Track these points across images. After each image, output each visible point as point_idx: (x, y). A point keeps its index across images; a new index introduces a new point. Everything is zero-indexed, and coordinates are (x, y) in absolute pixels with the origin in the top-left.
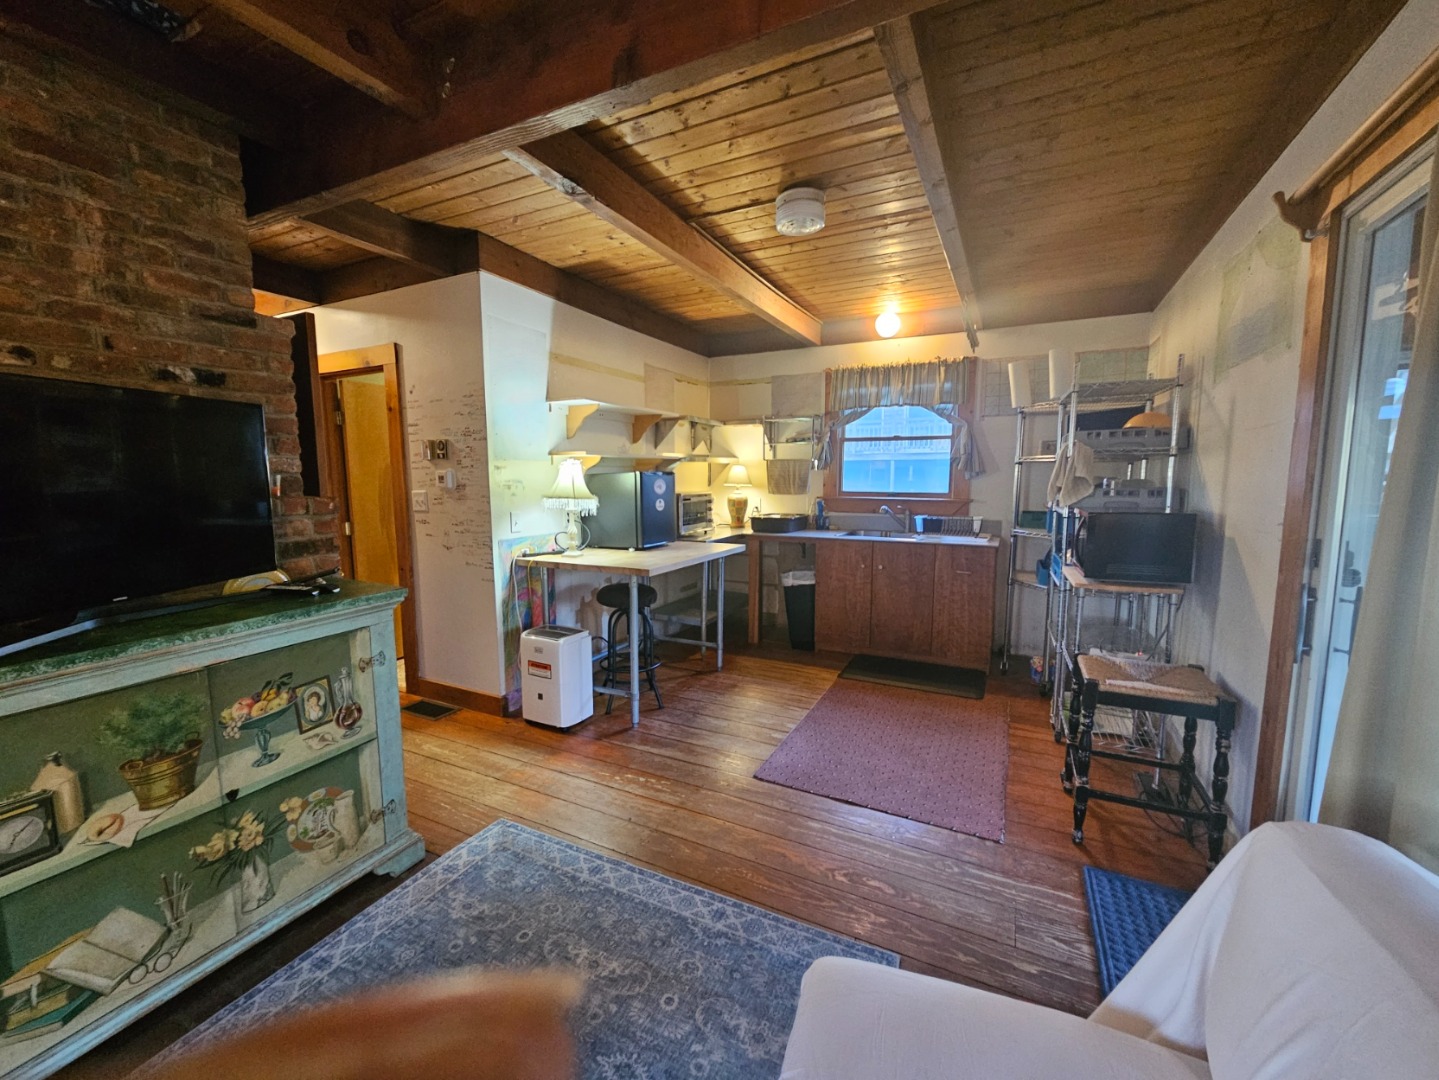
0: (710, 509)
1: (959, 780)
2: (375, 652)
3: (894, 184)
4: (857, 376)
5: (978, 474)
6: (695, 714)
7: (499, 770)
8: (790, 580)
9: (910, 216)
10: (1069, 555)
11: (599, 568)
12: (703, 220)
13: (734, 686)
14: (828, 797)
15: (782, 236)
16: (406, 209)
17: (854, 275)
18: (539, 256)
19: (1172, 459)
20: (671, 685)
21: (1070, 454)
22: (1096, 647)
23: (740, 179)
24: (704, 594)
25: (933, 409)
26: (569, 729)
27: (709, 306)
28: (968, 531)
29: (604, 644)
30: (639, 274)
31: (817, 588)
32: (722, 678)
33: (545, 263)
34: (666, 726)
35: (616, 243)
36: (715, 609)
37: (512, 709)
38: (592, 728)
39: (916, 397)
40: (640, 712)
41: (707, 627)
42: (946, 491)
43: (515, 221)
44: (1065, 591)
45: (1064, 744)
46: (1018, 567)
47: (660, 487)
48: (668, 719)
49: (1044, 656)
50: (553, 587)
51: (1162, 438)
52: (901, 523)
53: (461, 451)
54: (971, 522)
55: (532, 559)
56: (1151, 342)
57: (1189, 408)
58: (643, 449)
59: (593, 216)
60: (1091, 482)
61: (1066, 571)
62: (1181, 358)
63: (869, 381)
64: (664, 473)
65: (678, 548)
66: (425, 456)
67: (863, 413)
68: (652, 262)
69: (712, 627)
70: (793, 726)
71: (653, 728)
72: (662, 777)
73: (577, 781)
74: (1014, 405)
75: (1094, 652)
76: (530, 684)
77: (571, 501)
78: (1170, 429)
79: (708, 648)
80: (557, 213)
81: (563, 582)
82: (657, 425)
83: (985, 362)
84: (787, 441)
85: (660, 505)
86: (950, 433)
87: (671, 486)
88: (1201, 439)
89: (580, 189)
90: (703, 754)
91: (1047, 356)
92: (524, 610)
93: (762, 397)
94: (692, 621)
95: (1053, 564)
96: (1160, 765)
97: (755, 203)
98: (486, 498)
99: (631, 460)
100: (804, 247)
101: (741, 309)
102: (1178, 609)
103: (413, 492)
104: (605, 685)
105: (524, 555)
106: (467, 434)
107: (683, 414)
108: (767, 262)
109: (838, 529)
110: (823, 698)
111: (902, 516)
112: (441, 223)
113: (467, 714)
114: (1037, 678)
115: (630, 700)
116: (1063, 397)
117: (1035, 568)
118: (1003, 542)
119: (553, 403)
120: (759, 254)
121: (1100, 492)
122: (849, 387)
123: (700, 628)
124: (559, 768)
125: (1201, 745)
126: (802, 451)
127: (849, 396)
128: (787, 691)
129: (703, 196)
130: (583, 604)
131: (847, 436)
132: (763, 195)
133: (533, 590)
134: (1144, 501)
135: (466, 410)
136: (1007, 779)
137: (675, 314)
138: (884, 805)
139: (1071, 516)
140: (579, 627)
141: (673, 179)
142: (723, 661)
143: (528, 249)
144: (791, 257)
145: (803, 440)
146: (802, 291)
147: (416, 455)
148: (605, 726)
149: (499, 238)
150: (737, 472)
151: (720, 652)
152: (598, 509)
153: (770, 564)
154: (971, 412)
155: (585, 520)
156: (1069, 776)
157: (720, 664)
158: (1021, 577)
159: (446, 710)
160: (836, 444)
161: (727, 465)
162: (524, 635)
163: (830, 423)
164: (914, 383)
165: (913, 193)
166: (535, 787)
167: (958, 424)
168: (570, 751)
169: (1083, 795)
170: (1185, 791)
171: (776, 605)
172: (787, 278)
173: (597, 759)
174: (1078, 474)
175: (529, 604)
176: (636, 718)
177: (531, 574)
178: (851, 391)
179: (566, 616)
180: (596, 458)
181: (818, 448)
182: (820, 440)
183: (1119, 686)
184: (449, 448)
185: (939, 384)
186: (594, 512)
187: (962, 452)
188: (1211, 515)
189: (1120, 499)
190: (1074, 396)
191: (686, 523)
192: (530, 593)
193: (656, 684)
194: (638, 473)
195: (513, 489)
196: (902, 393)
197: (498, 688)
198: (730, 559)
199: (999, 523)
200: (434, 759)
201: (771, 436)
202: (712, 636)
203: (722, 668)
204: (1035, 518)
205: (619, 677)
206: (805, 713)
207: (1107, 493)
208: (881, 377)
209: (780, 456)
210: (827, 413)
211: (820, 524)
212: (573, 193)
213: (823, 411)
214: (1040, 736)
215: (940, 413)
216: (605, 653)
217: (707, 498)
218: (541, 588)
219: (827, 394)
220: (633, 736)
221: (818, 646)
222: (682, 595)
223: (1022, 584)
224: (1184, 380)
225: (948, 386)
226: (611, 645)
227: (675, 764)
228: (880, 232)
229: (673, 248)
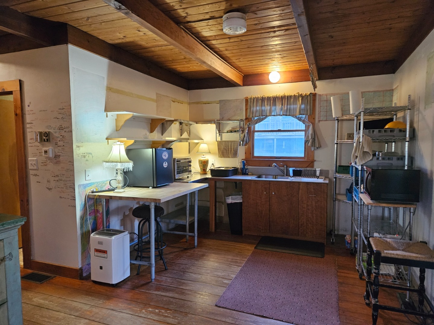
0: (190, 166)
1: (316, 301)
2: (7, 253)
3: (279, 12)
4: (260, 101)
5: (317, 148)
6: (184, 272)
7: (77, 311)
8: (230, 200)
9: (286, 28)
10: (362, 187)
11: (134, 199)
12: (186, 24)
13: (203, 255)
14: (253, 314)
15: (225, 34)
16: (27, 11)
17: (260, 53)
18: (100, 38)
19: (407, 143)
20: (171, 256)
21: (361, 140)
22: (376, 232)
23: (205, 6)
24: (188, 208)
25: (296, 117)
26: (117, 284)
27: (189, 65)
28: (314, 175)
29: (135, 236)
30: (153, 49)
31: (243, 203)
32: (197, 251)
33: (104, 42)
34: (169, 280)
35: (141, 34)
36: (194, 215)
37: (85, 275)
38: (129, 283)
39: (288, 111)
40: (155, 272)
41: (189, 225)
42: (303, 156)
43: (88, 20)
44: (361, 205)
45: (364, 280)
46: (337, 192)
47: (165, 156)
48: (170, 275)
49: (351, 235)
50: (108, 207)
51: (402, 133)
52: (282, 171)
53: (58, 137)
54: (315, 171)
55: (97, 194)
56: (394, 87)
57: (414, 119)
58: (156, 136)
59: (129, 19)
60: (371, 154)
61: (361, 195)
62: (409, 97)
63: (266, 103)
64: (167, 149)
65: (174, 186)
66: (37, 140)
67: (263, 119)
68: (160, 43)
69: (192, 225)
70: (234, 276)
71: (162, 281)
72: (168, 309)
73: (121, 314)
74: (334, 117)
75: (376, 235)
76: (95, 261)
77: (119, 164)
78: (406, 129)
79: (190, 236)
80: (111, 17)
81: (113, 205)
82: (163, 124)
83: (320, 95)
84: (227, 132)
85: (165, 165)
86: (304, 129)
87: (171, 154)
88: (420, 134)
89: (123, 7)
90: (188, 294)
91: (348, 93)
92: (92, 221)
93: (215, 111)
94: (181, 222)
95: (354, 191)
96: (409, 290)
97: (212, 18)
98: (72, 162)
99: (150, 141)
100: (236, 40)
101: (204, 68)
102: (414, 214)
103: (29, 159)
104: (136, 260)
105: (93, 192)
106: (61, 128)
107: (176, 118)
108: (217, 46)
109: (253, 175)
110: (249, 260)
111: (283, 168)
112: (47, 18)
113: (59, 279)
114: (348, 246)
115: (150, 267)
116: (357, 113)
117: (345, 193)
118: (330, 180)
119: (108, 113)
120: (214, 42)
121: (375, 158)
122: (257, 106)
123: (185, 226)
124: (112, 308)
125: (427, 279)
126: (235, 137)
127: (256, 111)
128: (230, 257)
129: (187, 13)
130: (125, 216)
131: (256, 129)
132: (217, 15)
133: (97, 210)
134: (395, 162)
135: (60, 116)
136: (339, 300)
137: (172, 69)
138: (281, 317)
139: (362, 170)
140: (122, 229)
141: (171, 4)
142: (198, 242)
143: (95, 33)
144: (229, 44)
145: (235, 131)
146: (234, 60)
147: (31, 139)
148: (136, 281)
149: (78, 27)
150: (203, 147)
151: (196, 238)
152: (133, 167)
153: (220, 192)
154: (314, 119)
155: (126, 173)
156: (368, 297)
157: (196, 244)
158: (339, 197)
159: (48, 277)
160: (251, 133)
161: (198, 143)
162: (92, 235)
163: (248, 124)
164: (287, 105)
165: (288, 17)
166: (97, 320)
167: (307, 124)
168: (118, 297)
169: (376, 308)
170: (421, 302)
171: (223, 212)
172: (227, 54)
173: (133, 301)
174: (365, 150)
175: (95, 217)
176: (153, 276)
177: (96, 202)
178: (258, 108)
179: (115, 223)
180: (132, 142)
181: (242, 135)
182: (243, 131)
183: (391, 254)
184: (51, 136)
185: (298, 106)
186: (131, 169)
187: (310, 138)
188: (426, 170)
189: (384, 161)
190: (362, 113)
191: (179, 173)
192: (96, 211)
193: (164, 257)
194: (154, 149)
195: (87, 157)
196: (282, 109)
197: (77, 264)
198: (201, 191)
199: (328, 171)
200: (40, 307)
201: (220, 130)
202: (192, 230)
203: (197, 246)
204: (344, 169)
205: (144, 255)
206: (240, 268)
207: (378, 159)
208: (272, 102)
209: (224, 139)
210: (246, 119)
211: (244, 172)
212: (120, 9)
213: (244, 118)
214: (352, 276)
215: (300, 119)
216: (136, 240)
217: (189, 160)
218: (102, 209)
219: (246, 110)
220: (152, 286)
221: (244, 233)
222: (176, 209)
223: (339, 201)
224: (411, 106)
225: (303, 106)
226: (140, 236)
227: (174, 301)
228: (272, 34)
229: (172, 38)
